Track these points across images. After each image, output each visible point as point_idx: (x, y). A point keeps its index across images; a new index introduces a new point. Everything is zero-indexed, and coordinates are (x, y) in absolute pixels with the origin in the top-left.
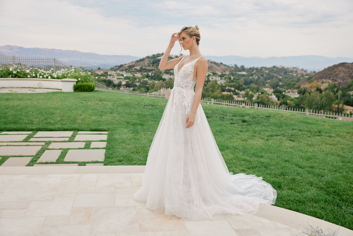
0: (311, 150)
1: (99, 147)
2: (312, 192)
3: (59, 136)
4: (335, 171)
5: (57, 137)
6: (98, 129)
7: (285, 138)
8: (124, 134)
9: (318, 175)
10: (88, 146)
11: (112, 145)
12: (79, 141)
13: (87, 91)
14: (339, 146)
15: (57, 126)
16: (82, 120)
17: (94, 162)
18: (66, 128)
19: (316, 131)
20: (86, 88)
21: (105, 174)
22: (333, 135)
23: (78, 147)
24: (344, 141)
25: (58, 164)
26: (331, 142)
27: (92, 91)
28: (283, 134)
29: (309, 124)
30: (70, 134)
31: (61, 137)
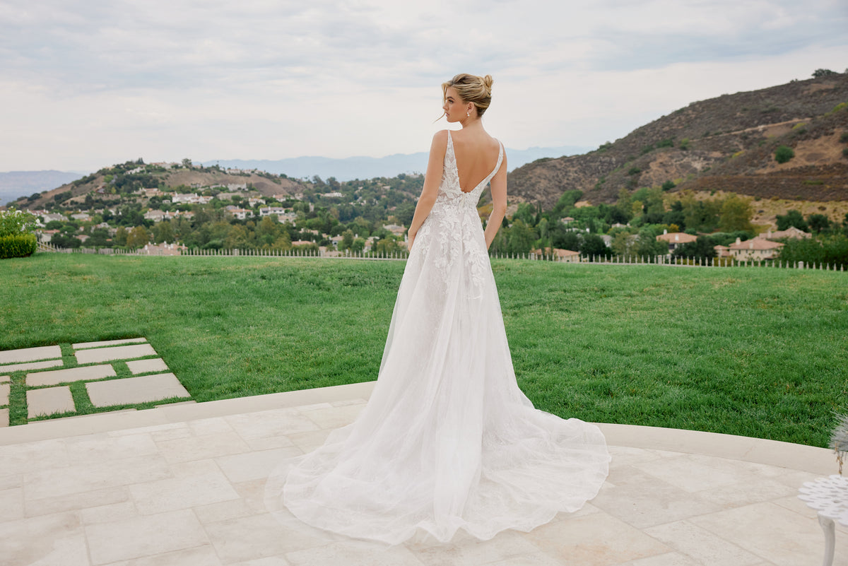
0: (615, 321)
1: (155, 370)
2: (675, 393)
3: (34, 359)
4: (690, 352)
5: (31, 360)
6: (118, 333)
7: (547, 308)
8: (191, 337)
9: (667, 362)
10: (122, 370)
11: (186, 362)
12: (92, 364)
13: (17, 257)
14: (661, 310)
15: (12, 337)
16: (66, 318)
17: (162, 401)
18: (38, 340)
19: (596, 288)
20: (15, 249)
22: (633, 292)
23: (103, 376)
24: (662, 301)
25: (86, 414)
26: (642, 306)
27: (29, 255)
28: (538, 301)
29: (573, 277)
30: (55, 351)
31: (40, 361)
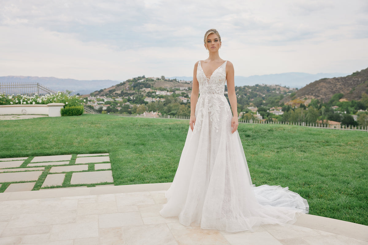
0: (325, 158)
1: (104, 169)
2: (343, 199)
3: (58, 160)
4: (359, 177)
5: (56, 161)
6: (98, 151)
7: (295, 150)
8: (126, 154)
9: (344, 182)
10: (91, 168)
11: (118, 166)
12: (80, 164)
13: (75, 115)
14: (353, 154)
15: (54, 150)
16: (79, 143)
17: (103, 183)
18: (64, 152)
19: (323, 141)
20: (75, 112)
21: (122, 194)
22: (342, 144)
23: (81, 170)
24: (355, 149)
25: (65, 187)
26: (343, 151)
27: (80, 115)
28: (292, 146)
29: (314, 135)
30: (69, 157)
31: (61, 161)
